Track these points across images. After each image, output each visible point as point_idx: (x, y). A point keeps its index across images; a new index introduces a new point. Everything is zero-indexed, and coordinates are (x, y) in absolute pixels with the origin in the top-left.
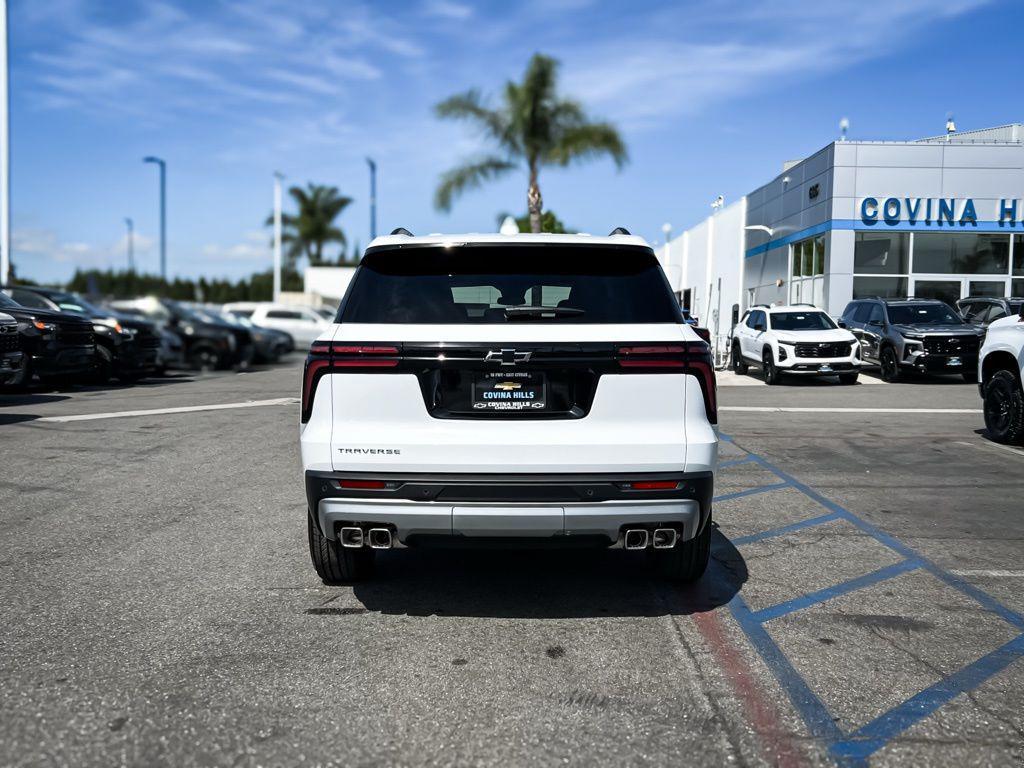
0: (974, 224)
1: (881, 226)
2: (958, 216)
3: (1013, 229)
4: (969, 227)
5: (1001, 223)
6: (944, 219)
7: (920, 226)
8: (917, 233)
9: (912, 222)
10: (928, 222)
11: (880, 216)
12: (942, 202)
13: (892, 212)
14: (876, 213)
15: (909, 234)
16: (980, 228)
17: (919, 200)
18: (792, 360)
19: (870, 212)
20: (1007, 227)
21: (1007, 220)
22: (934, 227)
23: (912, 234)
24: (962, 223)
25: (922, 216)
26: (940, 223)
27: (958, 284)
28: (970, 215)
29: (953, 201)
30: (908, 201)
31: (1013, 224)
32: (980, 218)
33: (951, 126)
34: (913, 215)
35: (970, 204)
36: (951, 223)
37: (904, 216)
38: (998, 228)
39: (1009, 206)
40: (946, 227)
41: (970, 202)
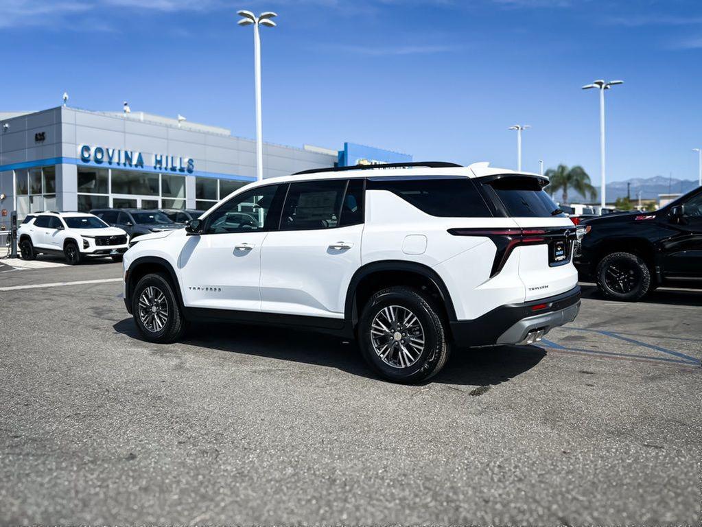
0: (142, 167)
1: (92, 164)
2: (135, 162)
3: (161, 171)
4: (139, 168)
5: (155, 168)
6: (127, 163)
7: (114, 166)
8: (113, 170)
9: (110, 163)
10: (118, 164)
11: (92, 158)
12: (126, 153)
13: (99, 156)
14: (90, 155)
15: (108, 170)
16: (145, 169)
17: (114, 150)
18: (93, 247)
19: (86, 155)
20: (158, 170)
21: (158, 166)
22: (122, 167)
23: (110, 171)
24: (136, 166)
25: (115, 160)
26: (125, 164)
27: (136, 201)
28: (140, 163)
29: (131, 153)
30: (107, 150)
31: (160, 168)
32: (145, 164)
33: (127, 108)
34: (111, 158)
35: (140, 156)
36: (131, 165)
37: (106, 159)
38: (153, 170)
39: (159, 158)
40: (128, 167)
41: (140, 154)
